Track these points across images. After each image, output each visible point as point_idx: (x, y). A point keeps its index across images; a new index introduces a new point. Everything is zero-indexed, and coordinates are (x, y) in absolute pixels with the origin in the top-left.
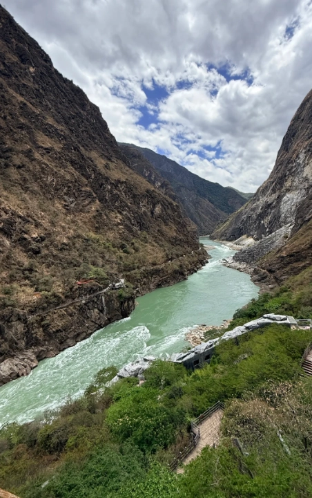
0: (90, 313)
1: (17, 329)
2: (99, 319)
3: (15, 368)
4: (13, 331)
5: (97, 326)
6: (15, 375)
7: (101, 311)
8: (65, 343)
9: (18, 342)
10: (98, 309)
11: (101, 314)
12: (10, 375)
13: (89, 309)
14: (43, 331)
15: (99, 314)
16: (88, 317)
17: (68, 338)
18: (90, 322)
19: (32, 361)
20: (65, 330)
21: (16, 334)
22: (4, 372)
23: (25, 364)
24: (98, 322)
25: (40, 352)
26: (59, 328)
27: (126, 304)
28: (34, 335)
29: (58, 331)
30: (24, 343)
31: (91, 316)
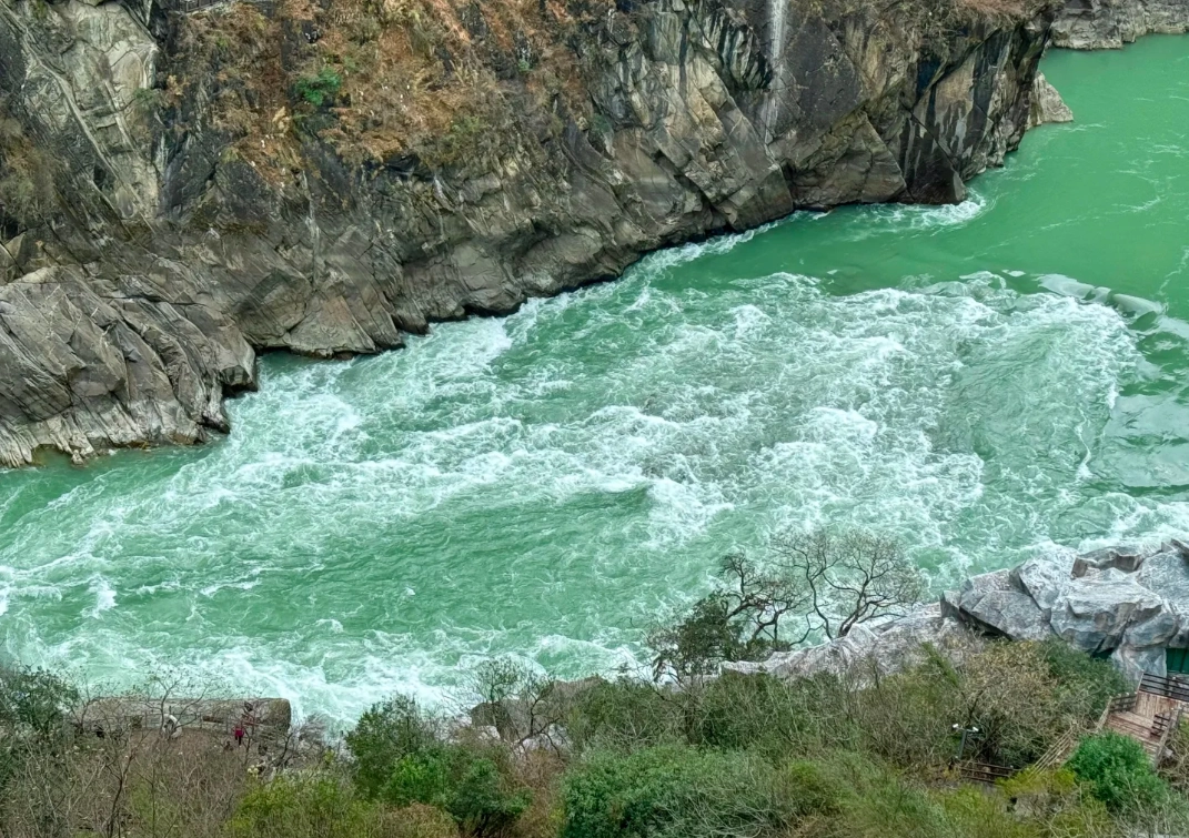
0: (659, 86)
1: (105, 70)
2: (717, 149)
3: (101, 343)
4: (80, 75)
5: (692, 203)
6: (97, 388)
7: (742, 89)
8: (435, 271)
9: (112, 163)
10: (723, 70)
11: (738, 117)
12: (67, 382)
13: (648, 50)
14: (293, 135)
15: (721, 109)
16: (631, 120)
17: (468, 237)
18: (641, 161)
19: (207, 326)
20: (447, 171)
21: (99, 105)
22: (29, 347)
23: (167, 339)
24: (700, 174)
25: (264, 286)
26: (415, 144)
27: (958, 87)
28: (231, 153)
29: (399, 165)
30: (152, 190)
31: (660, 111)
